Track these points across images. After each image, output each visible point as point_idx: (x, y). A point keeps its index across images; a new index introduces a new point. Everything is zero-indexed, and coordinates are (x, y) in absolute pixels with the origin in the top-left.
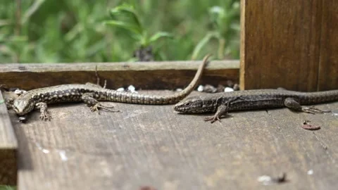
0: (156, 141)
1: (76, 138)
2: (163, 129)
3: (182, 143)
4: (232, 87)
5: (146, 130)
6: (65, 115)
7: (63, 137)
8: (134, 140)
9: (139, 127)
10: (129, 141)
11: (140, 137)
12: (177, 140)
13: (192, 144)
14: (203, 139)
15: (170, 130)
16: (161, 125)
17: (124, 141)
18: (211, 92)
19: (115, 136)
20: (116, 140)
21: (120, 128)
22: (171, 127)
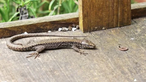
0: (50, 69)
1: (9, 72)
2: (51, 59)
3: (64, 68)
4: (75, 27)
5: (42, 61)
7: (2, 71)
8: (39, 68)
10: (36, 70)
11: (41, 66)
12: (61, 66)
13: (69, 68)
14: (73, 64)
15: (55, 60)
16: (49, 57)
17: (34, 71)
18: (66, 31)
19: (28, 67)
20: (30, 70)
21: (29, 61)
22: (54, 57)
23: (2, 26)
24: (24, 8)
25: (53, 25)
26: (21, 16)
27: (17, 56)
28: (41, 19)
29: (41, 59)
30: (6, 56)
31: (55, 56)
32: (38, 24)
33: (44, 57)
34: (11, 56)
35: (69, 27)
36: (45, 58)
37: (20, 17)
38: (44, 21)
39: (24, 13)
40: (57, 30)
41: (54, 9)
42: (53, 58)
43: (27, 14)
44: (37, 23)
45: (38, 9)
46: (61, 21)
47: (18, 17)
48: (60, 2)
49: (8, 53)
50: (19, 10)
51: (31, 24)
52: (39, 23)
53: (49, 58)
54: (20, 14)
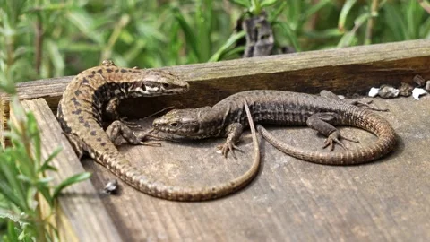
0: (340, 216)
1: (209, 221)
2: (342, 186)
3: (384, 217)
4: (423, 86)
5: (315, 190)
6: (175, 169)
7: (188, 219)
8: (303, 214)
9: (302, 186)
10: (297, 219)
11: (311, 206)
12: (373, 210)
13: (400, 216)
14: (414, 203)
15: (355, 189)
16: (336, 178)
17: (290, 221)
18: (392, 97)
19: (269, 210)
20: (275, 219)
21: (272, 190)
22: (354, 180)
23: (190, 74)
24: (262, 18)
25: (353, 78)
26: (249, 43)
27: (234, 173)
28: (313, 56)
29: (313, 184)
30: (199, 172)
31: (357, 178)
32: (304, 71)
33: (322, 179)
34: (217, 173)
35: (403, 84)
36: (324, 181)
37: (246, 49)
38: (322, 64)
39: (259, 37)
40: (365, 93)
41: (354, 25)
42: (350, 181)
43: (271, 40)
44: (301, 68)
45: (301, 22)
46: (379, 65)
47: (240, 48)
48: (374, 5)
49: (206, 163)
50: (244, 26)
51: (282, 71)
52: (307, 69)
53: (336, 182)
54: (248, 38)
